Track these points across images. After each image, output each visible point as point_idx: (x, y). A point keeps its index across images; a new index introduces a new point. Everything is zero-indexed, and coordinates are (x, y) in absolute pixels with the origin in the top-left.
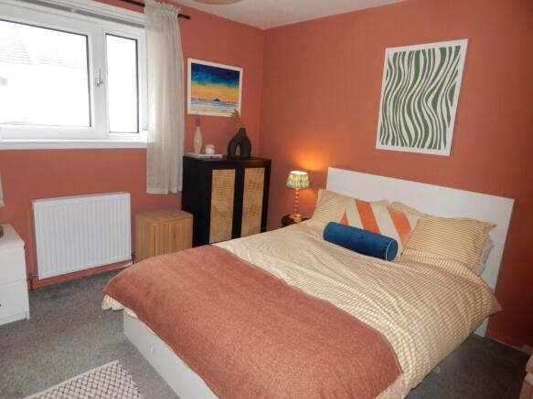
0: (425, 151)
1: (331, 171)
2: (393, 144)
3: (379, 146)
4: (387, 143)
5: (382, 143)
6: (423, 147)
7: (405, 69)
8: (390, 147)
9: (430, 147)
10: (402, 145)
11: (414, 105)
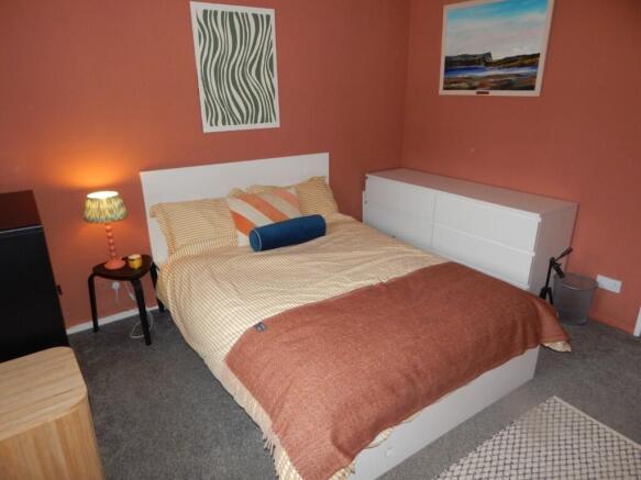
0: (259, 126)
1: (144, 176)
2: (224, 123)
3: (207, 129)
4: (216, 124)
5: (211, 125)
6: (256, 122)
7: (220, 31)
8: (220, 128)
9: (262, 122)
10: (235, 123)
11: (238, 77)
